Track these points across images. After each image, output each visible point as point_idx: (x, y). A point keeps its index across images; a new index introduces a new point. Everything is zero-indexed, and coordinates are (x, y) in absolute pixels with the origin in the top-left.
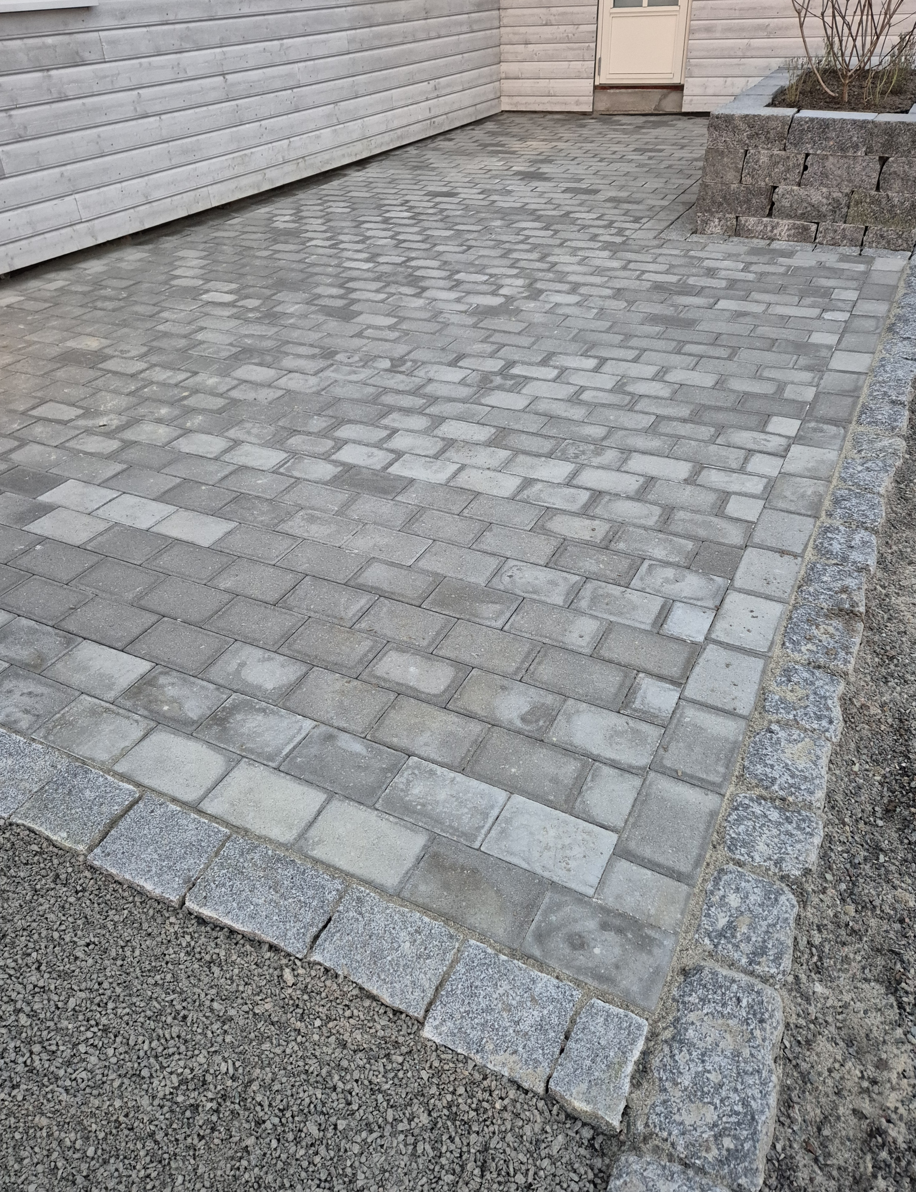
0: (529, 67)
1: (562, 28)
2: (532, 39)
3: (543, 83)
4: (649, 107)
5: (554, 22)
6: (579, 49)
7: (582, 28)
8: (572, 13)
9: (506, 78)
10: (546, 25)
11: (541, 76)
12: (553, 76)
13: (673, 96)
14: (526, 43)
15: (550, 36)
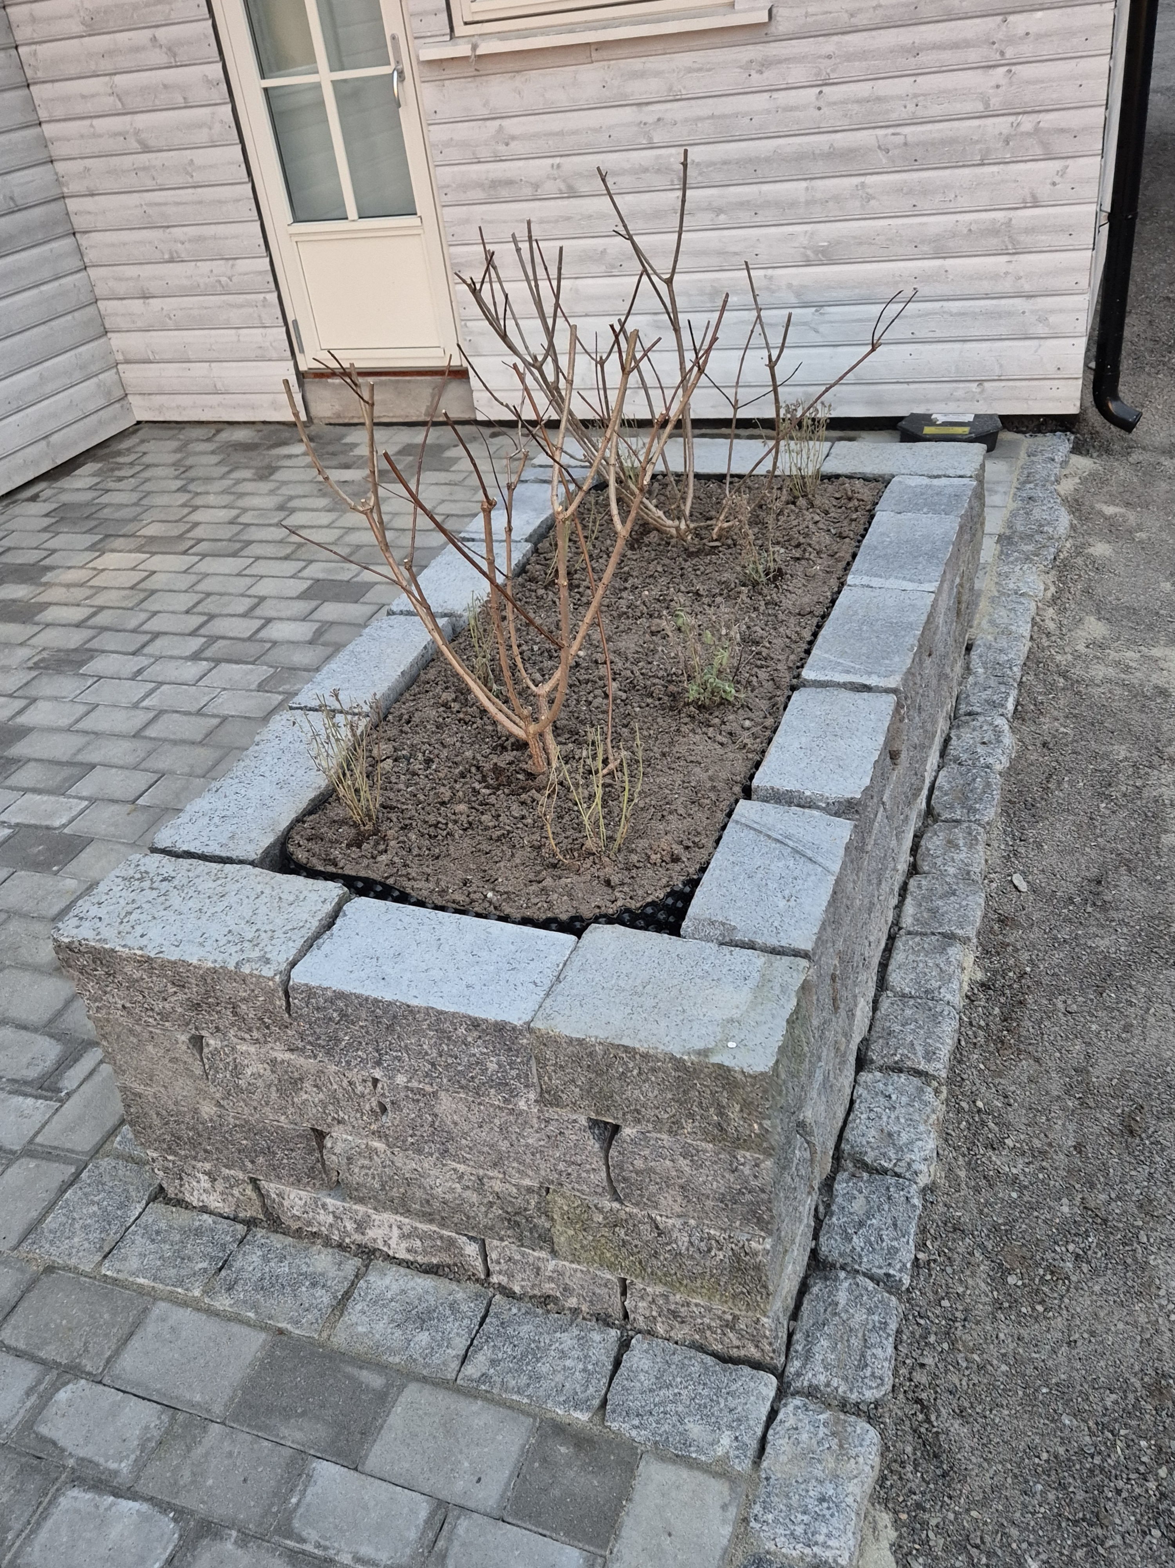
0: (162, 341)
1: (205, 267)
2: (154, 287)
3: (199, 369)
4: (417, 411)
5: (184, 255)
6: (249, 304)
7: (243, 265)
8: (215, 238)
9: (127, 362)
10: (171, 261)
11: (192, 357)
12: (214, 355)
13: (454, 389)
14: (145, 296)
15: (186, 282)
